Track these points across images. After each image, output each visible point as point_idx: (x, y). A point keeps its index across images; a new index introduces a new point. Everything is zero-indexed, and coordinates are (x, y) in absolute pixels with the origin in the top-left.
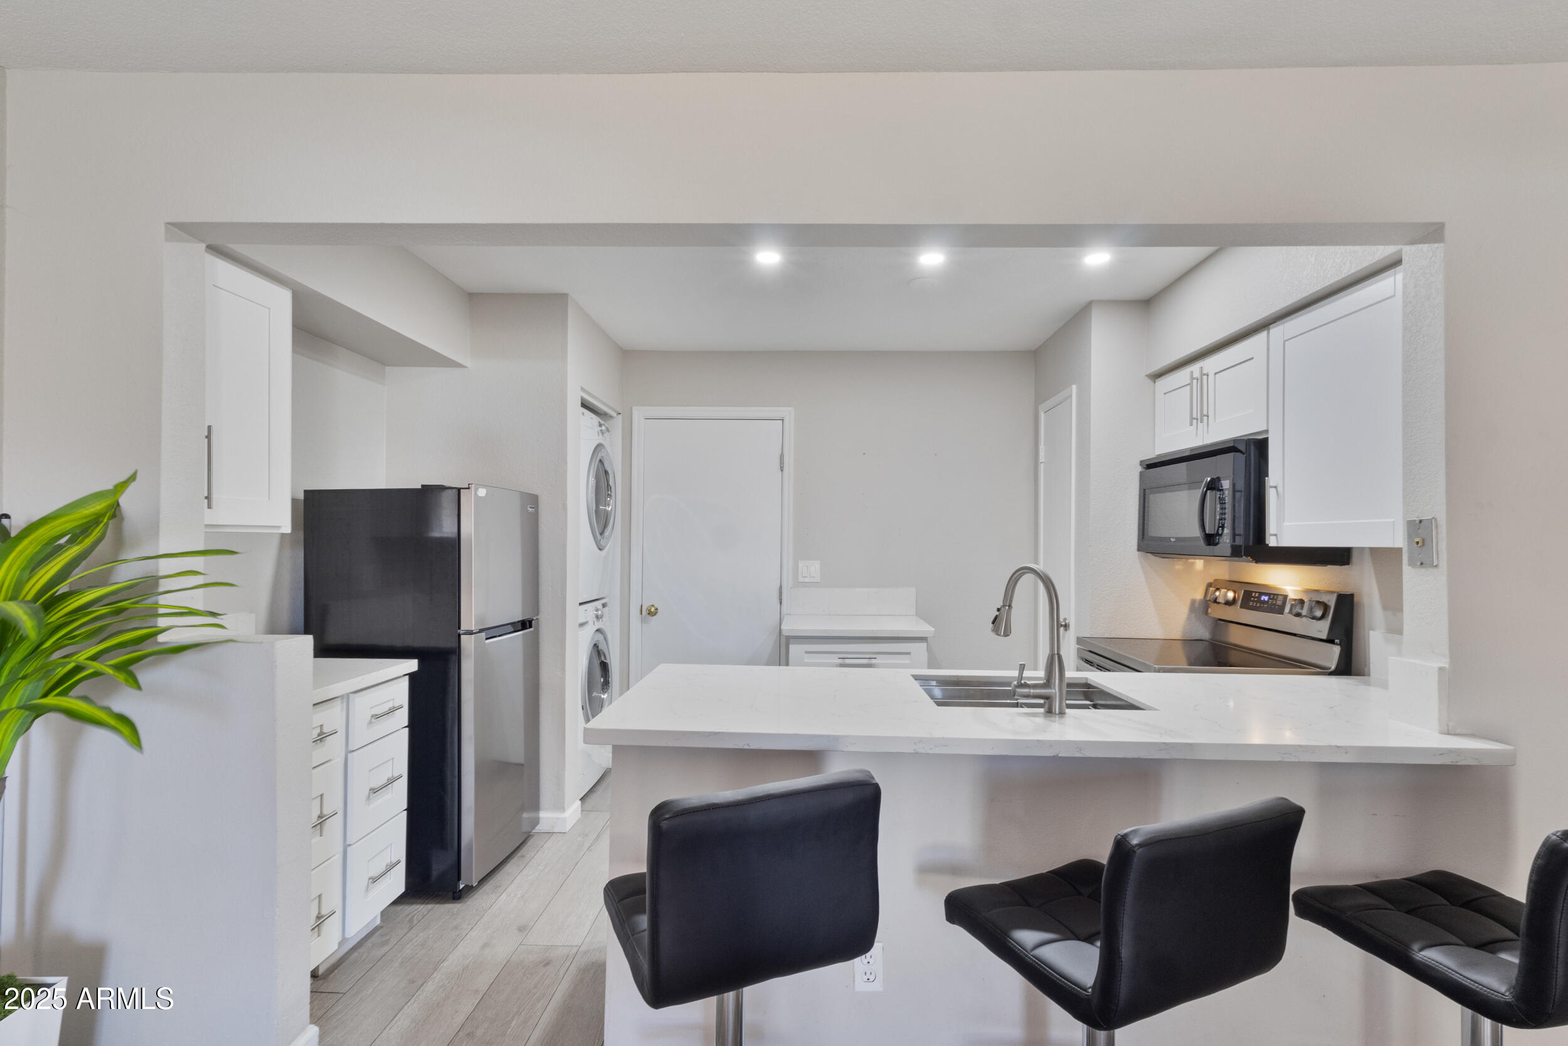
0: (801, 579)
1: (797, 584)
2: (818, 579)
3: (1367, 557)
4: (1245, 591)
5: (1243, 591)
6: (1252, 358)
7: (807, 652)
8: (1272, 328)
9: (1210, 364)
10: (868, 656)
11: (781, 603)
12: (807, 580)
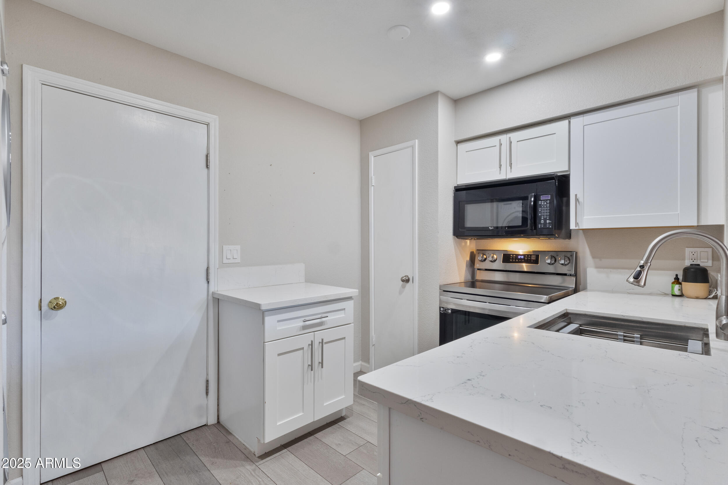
0: (225, 261)
1: (223, 265)
2: (238, 261)
3: (581, 234)
4: (504, 255)
5: (503, 254)
6: (555, 133)
7: (279, 321)
8: (572, 119)
9: (515, 136)
10: (319, 316)
11: (208, 282)
12: (230, 261)
